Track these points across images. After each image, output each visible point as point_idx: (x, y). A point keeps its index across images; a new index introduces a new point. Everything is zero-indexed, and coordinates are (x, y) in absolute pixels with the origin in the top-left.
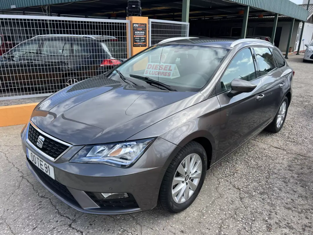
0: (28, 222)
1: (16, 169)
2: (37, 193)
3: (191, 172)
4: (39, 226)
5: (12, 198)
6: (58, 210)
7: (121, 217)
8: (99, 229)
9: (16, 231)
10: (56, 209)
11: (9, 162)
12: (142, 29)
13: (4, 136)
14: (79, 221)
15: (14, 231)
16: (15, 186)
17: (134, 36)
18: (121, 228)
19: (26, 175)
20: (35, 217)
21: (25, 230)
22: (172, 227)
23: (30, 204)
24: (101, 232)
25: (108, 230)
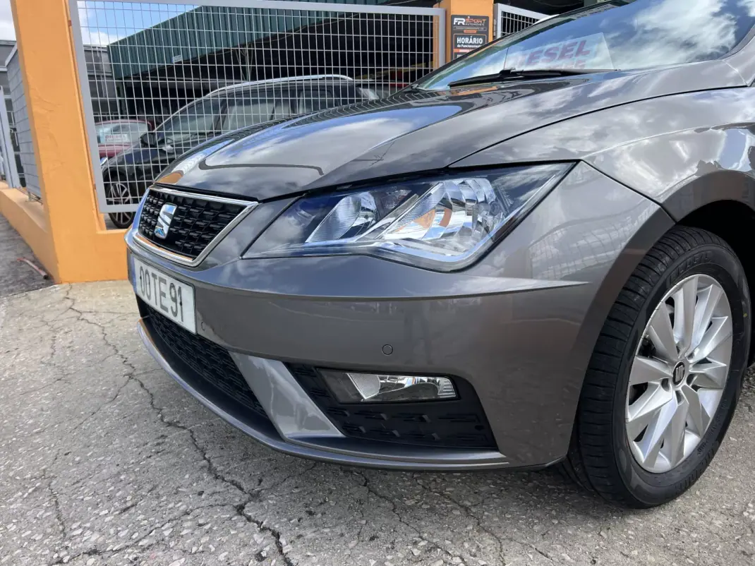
0: (112, 488)
1: (119, 358)
2: (160, 415)
3: (695, 353)
4: (142, 503)
5: (88, 425)
6: (209, 461)
7: (419, 501)
8: (338, 530)
9: (69, 514)
10: (205, 458)
11: (108, 344)
12: (477, 32)
13: (114, 295)
14: (270, 499)
15: (64, 514)
16: (104, 396)
17: (455, 51)
18: (421, 537)
19: (141, 372)
20: (136, 476)
21: (96, 512)
22: (627, 556)
23: (133, 440)
24: (346, 543)
25: (372, 539)
